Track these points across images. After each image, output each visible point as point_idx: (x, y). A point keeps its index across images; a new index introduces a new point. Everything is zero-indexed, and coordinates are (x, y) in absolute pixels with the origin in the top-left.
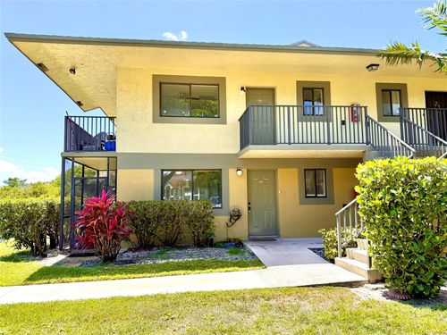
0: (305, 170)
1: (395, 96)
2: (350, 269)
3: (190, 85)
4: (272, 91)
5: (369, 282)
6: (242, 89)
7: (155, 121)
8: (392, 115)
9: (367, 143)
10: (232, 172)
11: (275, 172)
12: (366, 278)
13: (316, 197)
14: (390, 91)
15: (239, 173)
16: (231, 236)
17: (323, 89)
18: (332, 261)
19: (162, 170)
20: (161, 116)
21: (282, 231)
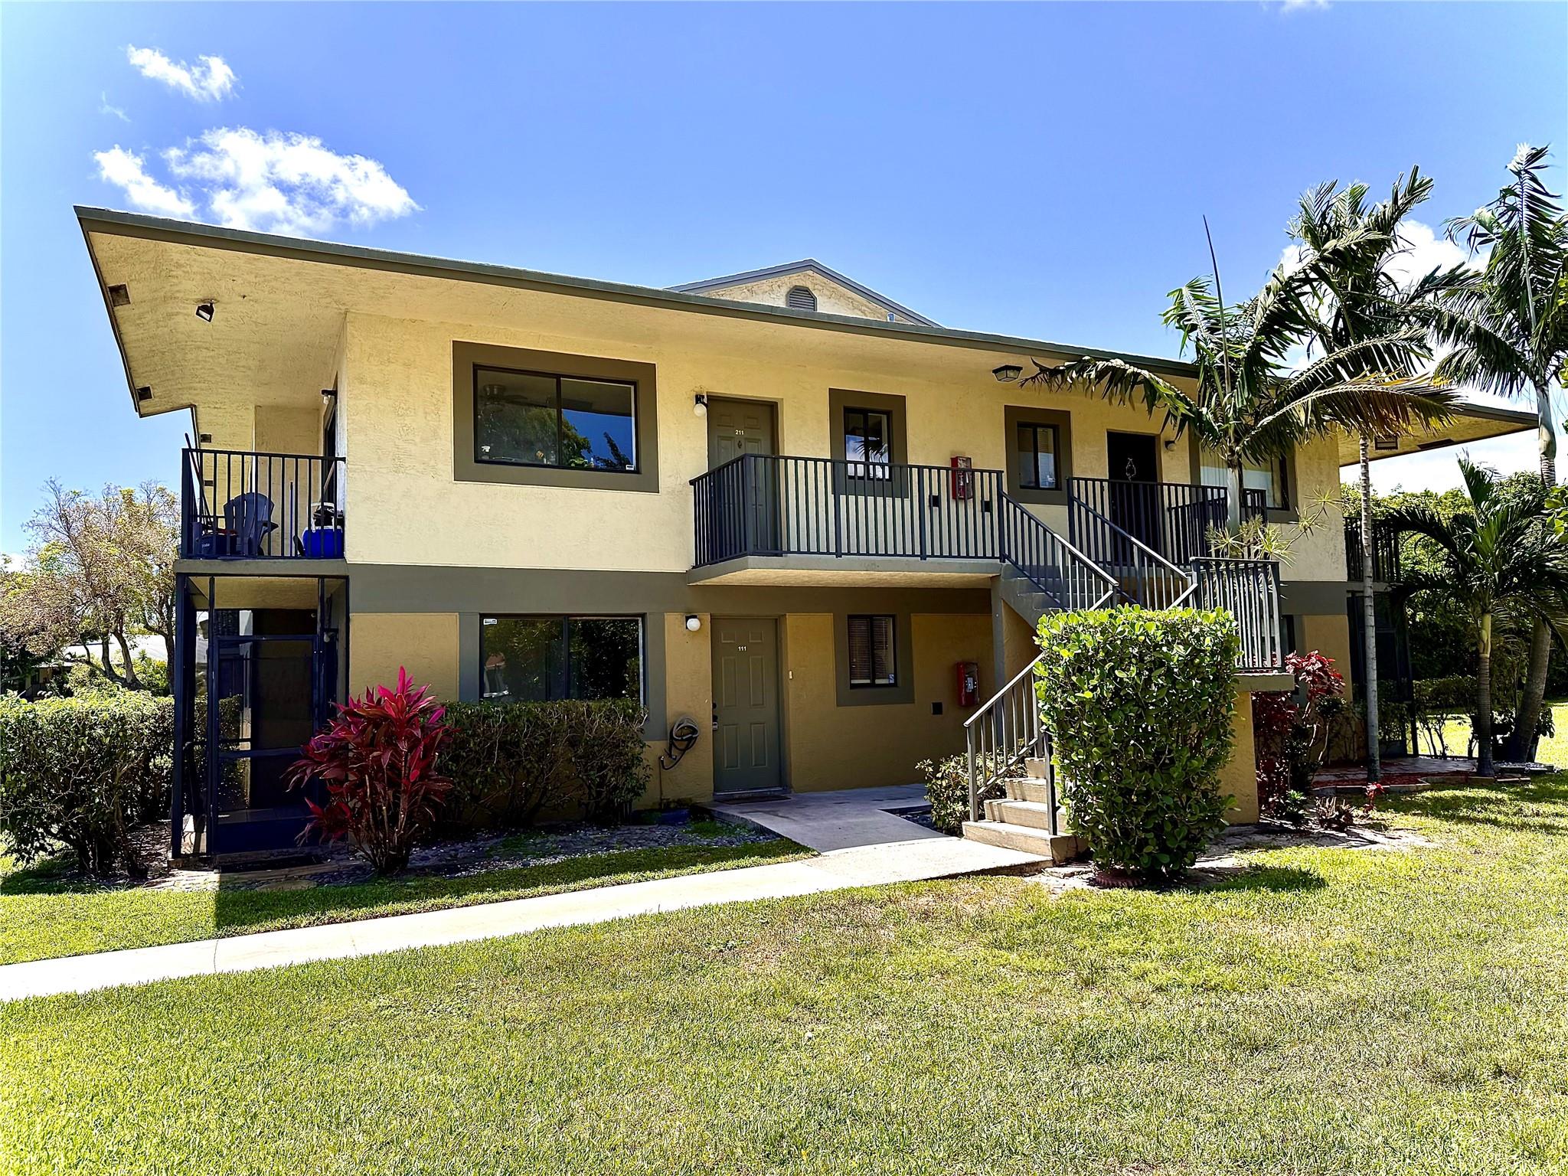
0: (850, 617)
1: (1046, 436)
2: (1003, 842)
3: (558, 377)
4: (771, 409)
5: (1055, 863)
6: (699, 399)
7: (459, 476)
8: (1037, 486)
9: (1003, 557)
10: (672, 620)
11: (777, 622)
12: (1045, 854)
13: (873, 685)
14: (1035, 426)
15: (693, 624)
16: (671, 794)
17: (888, 413)
18: (955, 832)
19: (483, 616)
20: (477, 461)
21: (795, 777)
